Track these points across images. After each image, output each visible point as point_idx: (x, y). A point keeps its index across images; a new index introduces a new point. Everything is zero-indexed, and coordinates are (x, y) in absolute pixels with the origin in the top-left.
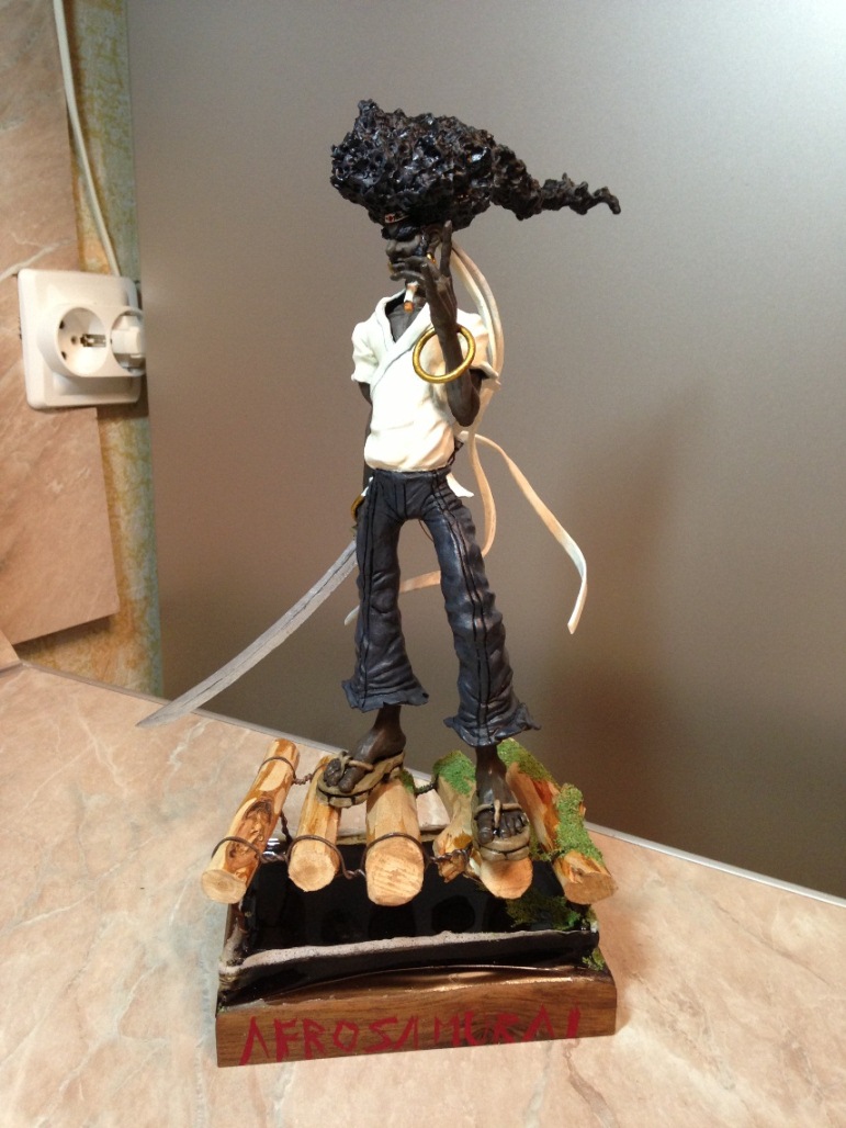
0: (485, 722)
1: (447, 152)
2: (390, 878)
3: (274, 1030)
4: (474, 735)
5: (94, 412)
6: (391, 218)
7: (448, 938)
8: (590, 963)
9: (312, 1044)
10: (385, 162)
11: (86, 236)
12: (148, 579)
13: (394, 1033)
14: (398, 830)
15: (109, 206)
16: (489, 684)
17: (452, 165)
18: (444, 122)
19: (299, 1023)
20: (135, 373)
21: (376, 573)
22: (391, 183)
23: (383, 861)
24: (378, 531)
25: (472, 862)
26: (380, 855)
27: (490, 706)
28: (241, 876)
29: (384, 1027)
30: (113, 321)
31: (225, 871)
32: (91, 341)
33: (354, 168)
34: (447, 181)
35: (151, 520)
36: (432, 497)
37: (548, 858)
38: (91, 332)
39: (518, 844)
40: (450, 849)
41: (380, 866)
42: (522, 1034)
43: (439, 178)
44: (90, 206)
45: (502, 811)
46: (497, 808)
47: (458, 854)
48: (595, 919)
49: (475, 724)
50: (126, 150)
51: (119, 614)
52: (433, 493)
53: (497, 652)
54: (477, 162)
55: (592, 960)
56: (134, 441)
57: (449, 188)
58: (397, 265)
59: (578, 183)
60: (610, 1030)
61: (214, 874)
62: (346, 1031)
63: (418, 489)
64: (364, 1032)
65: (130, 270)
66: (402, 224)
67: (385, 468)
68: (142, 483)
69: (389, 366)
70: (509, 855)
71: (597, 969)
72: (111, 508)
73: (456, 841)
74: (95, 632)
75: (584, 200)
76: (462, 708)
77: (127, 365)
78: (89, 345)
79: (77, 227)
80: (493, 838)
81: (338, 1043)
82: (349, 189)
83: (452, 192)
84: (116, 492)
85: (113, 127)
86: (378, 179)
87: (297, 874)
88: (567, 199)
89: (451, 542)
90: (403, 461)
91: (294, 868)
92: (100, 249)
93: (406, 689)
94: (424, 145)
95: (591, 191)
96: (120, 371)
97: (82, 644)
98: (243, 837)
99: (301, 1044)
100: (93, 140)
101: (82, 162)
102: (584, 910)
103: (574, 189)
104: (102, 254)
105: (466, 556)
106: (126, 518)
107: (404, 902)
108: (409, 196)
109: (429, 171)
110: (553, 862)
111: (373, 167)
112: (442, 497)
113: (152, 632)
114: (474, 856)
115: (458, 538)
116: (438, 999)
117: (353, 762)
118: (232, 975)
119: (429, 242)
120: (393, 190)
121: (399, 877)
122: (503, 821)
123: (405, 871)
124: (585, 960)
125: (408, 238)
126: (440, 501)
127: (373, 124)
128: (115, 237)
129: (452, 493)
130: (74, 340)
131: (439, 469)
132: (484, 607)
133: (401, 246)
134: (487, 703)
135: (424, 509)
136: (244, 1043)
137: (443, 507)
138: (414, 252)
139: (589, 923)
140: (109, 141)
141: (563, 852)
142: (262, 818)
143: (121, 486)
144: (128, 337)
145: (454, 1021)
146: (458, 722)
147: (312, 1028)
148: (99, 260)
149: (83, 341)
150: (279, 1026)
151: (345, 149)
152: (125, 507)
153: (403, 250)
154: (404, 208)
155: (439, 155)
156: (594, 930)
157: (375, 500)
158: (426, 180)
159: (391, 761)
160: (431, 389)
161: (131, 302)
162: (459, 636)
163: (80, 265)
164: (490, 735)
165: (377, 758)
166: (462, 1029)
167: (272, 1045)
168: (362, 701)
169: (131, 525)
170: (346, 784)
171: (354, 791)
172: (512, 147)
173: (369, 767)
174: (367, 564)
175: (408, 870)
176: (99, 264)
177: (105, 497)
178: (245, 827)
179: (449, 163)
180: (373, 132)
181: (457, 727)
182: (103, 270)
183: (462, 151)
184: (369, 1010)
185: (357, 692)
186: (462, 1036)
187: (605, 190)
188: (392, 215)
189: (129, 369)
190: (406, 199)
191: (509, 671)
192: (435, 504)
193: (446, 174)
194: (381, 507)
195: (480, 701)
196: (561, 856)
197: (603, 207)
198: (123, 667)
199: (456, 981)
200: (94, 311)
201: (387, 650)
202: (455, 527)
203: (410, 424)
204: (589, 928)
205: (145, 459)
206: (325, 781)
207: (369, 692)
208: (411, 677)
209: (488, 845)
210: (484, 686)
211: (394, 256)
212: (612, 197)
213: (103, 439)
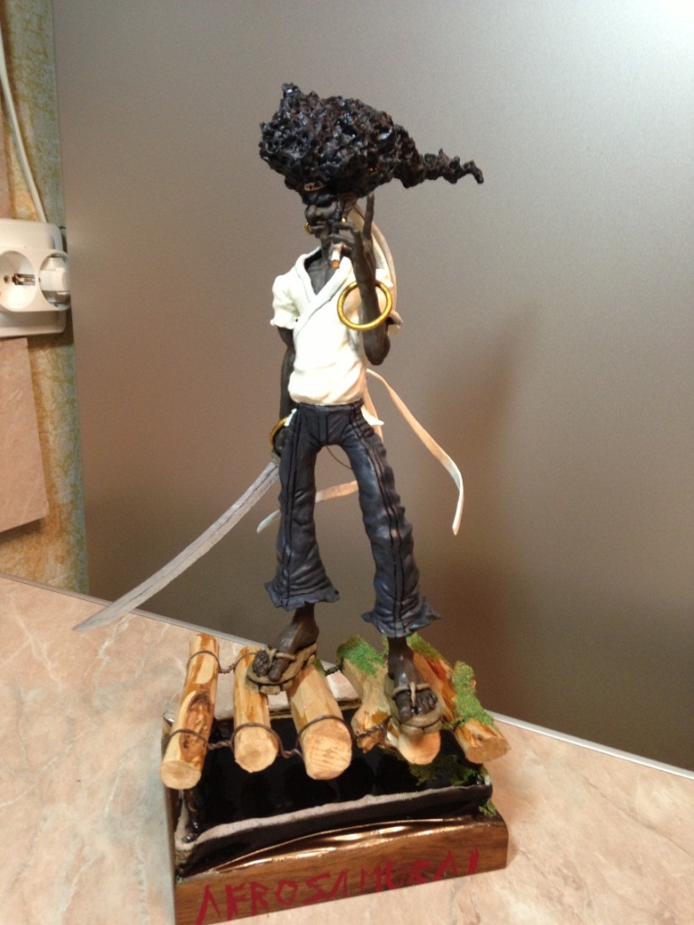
0: (400, 616)
1: (362, 132)
2: (325, 756)
3: (225, 894)
4: (391, 628)
5: (25, 341)
6: (311, 187)
7: (370, 800)
8: (485, 811)
9: (258, 902)
10: (311, 139)
11: (16, 187)
12: (73, 486)
13: (326, 886)
14: (326, 713)
15: (36, 162)
16: (403, 583)
17: (366, 143)
18: (354, 105)
19: (248, 886)
20: (61, 308)
21: (298, 491)
22: (315, 157)
23: (318, 742)
24: (301, 456)
25: (389, 736)
26: (315, 737)
27: (403, 603)
28: (196, 764)
29: (320, 882)
30: (41, 262)
31: (183, 761)
32: (22, 280)
33: (283, 143)
34: (362, 156)
35: (76, 435)
36: (350, 426)
37: (451, 727)
38: (21, 272)
39: (433, 719)
40: (369, 725)
41: (316, 746)
42: (432, 876)
43: (356, 154)
44: (20, 161)
45: (417, 691)
46: (413, 689)
47: (377, 729)
48: (487, 773)
49: (391, 618)
50: (51, 112)
51: (48, 517)
52: (351, 423)
53: (409, 557)
54: (383, 141)
55: (487, 809)
56: (60, 366)
57: (364, 162)
58: (316, 228)
59: (452, 157)
60: (502, 864)
61: (172, 765)
62: (287, 889)
63: (339, 419)
64: (303, 887)
65: (56, 217)
66: (321, 192)
67: (308, 402)
68: (67, 402)
69: (312, 314)
70: (427, 730)
71: (491, 816)
72: (40, 424)
73: (374, 718)
74: (28, 533)
75: (456, 172)
76: (378, 604)
77: (54, 300)
78: (20, 283)
79: (9, 180)
80: (412, 716)
81: (279, 899)
82: (277, 161)
83: (366, 165)
84: (44, 411)
85: (39, 93)
86: (305, 154)
87: (243, 759)
88: (444, 171)
89: (368, 465)
90: (327, 396)
91: (240, 752)
92: (28, 199)
93: (322, 588)
94: (342, 124)
95: (462, 163)
96: (48, 306)
97: (16, 544)
98: (191, 728)
99: (249, 903)
100: (21, 103)
101: (13, 124)
102: (478, 768)
103: (449, 163)
104: (31, 204)
105: (382, 477)
106: (54, 433)
107: (336, 775)
108: (330, 168)
109: (348, 147)
110: (454, 730)
111: (300, 143)
112: (359, 426)
113: (78, 531)
114: (391, 729)
115: (375, 462)
116: (364, 853)
117: (280, 655)
118: (189, 851)
119: (343, 208)
120: (316, 163)
121: (332, 754)
122: (419, 700)
123: (336, 748)
124: (481, 809)
125: (326, 204)
126: (357, 430)
127: (298, 105)
128: (41, 188)
129: (366, 423)
130: (6, 279)
131: (356, 403)
132: (396, 520)
133: (320, 211)
134: (402, 600)
135: (343, 437)
136: (199, 907)
137: (360, 435)
138: (331, 216)
139: (483, 778)
140: (36, 105)
141: (463, 721)
142: (204, 709)
143: (49, 405)
144: (55, 277)
145: (377, 870)
146: (374, 616)
147: (258, 889)
148: (29, 208)
149: (14, 280)
150: (229, 889)
151: (275, 127)
152: (52, 423)
153: (322, 214)
154: (325, 179)
155: (355, 133)
156: (487, 783)
157: (299, 430)
158: (344, 156)
159: (308, 650)
160: (348, 334)
161: (56, 246)
162: (376, 544)
163: (12, 214)
164: (404, 627)
165: (298, 648)
166: (384, 877)
167: (223, 907)
168: (285, 601)
169: (58, 437)
170: (274, 674)
171: (282, 680)
172: (406, 128)
173: (292, 657)
174: (291, 483)
175: (339, 748)
176: (28, 213)
177: (35, 415)
178: (191, 719)
179: (363, 141)
180: (298, 112)
181: (375, 621)
182: (31, 218)
183: (372, 130)
184: (306, 869)
185: (280, 594)
186: (383, 882)
187: (472, 163)
188: (312, 184)
189: (56, 304)
190: (327, 172)
191: (417, 572)
192: (352, 432)
193: (361, 149)
194: (304, 435)
195: (395, 599)
196: (461, 725)
197: (470, 178)
198: (52, 563)
199: (379, 836)
200: (24, 254)
201: (307, 555)
202: (371, 452)
203: (333, 364)
204: (483, 782)
205: (70, 381)
206: (255, 672)
207: (291, 593)
208: (325, 579)
209: (409, 722)
210: (400, 587)
211: (313, 221)
212: (478, 170)
213: (33, 365)
